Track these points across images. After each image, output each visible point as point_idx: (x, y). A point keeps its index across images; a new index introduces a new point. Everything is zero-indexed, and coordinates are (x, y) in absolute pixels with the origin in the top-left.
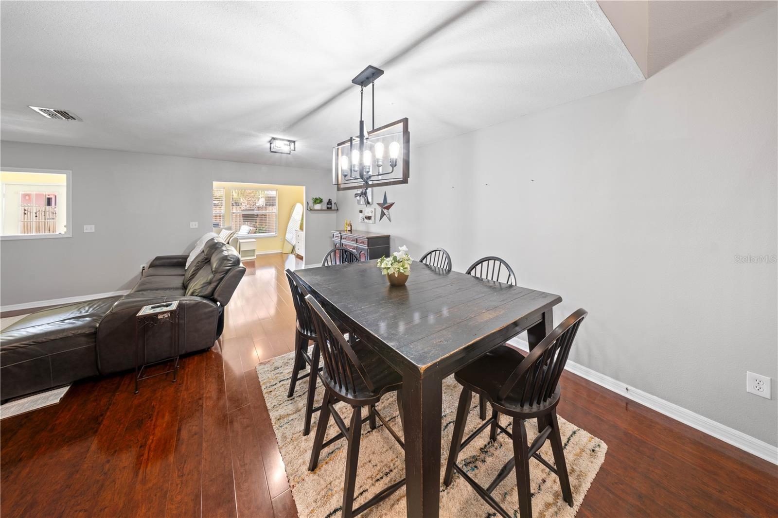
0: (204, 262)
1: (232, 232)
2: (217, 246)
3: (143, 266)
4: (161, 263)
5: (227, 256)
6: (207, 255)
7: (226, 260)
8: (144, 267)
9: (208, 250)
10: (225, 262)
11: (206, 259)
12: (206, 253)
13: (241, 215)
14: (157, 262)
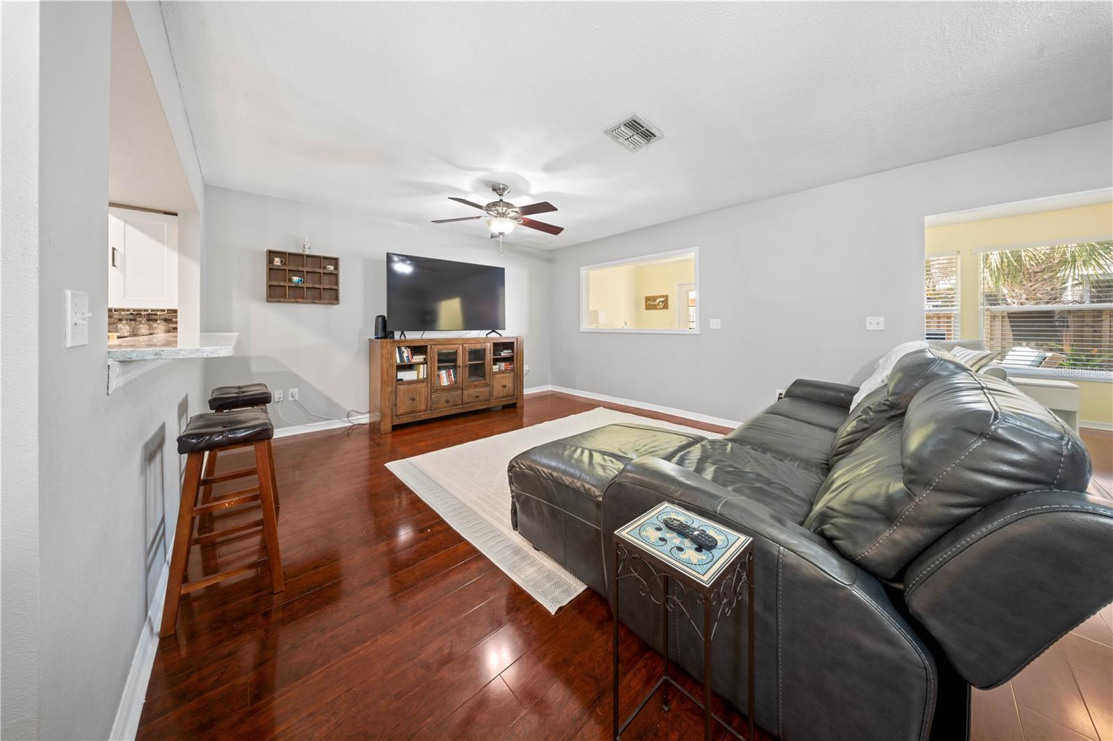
0: (886, 415)
1: (984, 353)
2: (934, 369)
3: (780, 392)
4: (803, 393)
5: (984, 415)
6: (894, 394)
7: (982, 435)
8: (781, 394)
9: (900, 381)
10: (977, 444)
11: (892, 406)
12: (891, 387)
13: (1005, 314)
14: (798, 391)
